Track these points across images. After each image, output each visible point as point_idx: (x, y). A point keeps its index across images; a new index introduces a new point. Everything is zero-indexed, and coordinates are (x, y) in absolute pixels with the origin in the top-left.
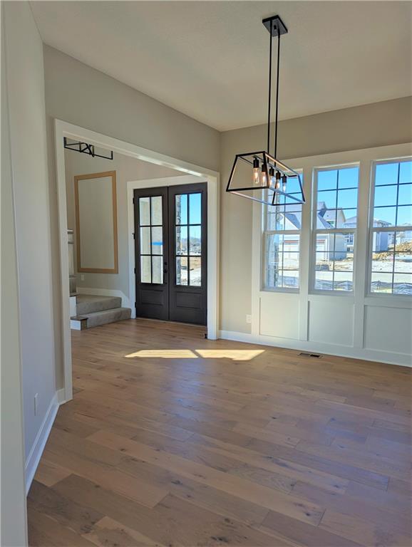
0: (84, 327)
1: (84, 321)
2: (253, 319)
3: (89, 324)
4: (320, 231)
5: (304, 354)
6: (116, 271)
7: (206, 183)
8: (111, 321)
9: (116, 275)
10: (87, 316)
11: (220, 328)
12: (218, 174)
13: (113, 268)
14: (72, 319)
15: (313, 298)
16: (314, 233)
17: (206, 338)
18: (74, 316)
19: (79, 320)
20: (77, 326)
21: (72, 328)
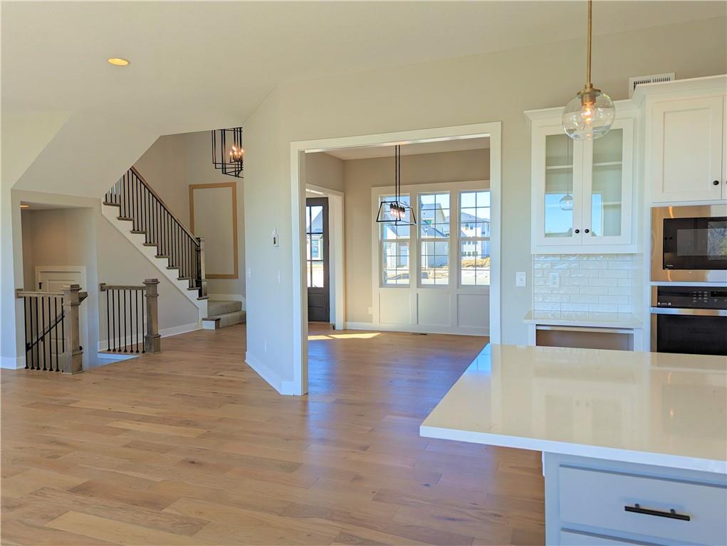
0: (217, 327)
1: (218, 320)
2: (373, 311)
3: (221, 324)
4: (424, 240)
5: (414, 334)
6: (235, 276)
7: (328, 198)
8: (237, 322)
9: (237, 280)
10: (218, 317)
11: (346, 320)
12: (343, 193)
13: (233, 273)
14: (204, 319)
15: (420, 291)
16: (419, 242)
17: (334, 329)
18: (206, 316)
19: (213, 320)
20: (211, 325)
21: (204, 327)
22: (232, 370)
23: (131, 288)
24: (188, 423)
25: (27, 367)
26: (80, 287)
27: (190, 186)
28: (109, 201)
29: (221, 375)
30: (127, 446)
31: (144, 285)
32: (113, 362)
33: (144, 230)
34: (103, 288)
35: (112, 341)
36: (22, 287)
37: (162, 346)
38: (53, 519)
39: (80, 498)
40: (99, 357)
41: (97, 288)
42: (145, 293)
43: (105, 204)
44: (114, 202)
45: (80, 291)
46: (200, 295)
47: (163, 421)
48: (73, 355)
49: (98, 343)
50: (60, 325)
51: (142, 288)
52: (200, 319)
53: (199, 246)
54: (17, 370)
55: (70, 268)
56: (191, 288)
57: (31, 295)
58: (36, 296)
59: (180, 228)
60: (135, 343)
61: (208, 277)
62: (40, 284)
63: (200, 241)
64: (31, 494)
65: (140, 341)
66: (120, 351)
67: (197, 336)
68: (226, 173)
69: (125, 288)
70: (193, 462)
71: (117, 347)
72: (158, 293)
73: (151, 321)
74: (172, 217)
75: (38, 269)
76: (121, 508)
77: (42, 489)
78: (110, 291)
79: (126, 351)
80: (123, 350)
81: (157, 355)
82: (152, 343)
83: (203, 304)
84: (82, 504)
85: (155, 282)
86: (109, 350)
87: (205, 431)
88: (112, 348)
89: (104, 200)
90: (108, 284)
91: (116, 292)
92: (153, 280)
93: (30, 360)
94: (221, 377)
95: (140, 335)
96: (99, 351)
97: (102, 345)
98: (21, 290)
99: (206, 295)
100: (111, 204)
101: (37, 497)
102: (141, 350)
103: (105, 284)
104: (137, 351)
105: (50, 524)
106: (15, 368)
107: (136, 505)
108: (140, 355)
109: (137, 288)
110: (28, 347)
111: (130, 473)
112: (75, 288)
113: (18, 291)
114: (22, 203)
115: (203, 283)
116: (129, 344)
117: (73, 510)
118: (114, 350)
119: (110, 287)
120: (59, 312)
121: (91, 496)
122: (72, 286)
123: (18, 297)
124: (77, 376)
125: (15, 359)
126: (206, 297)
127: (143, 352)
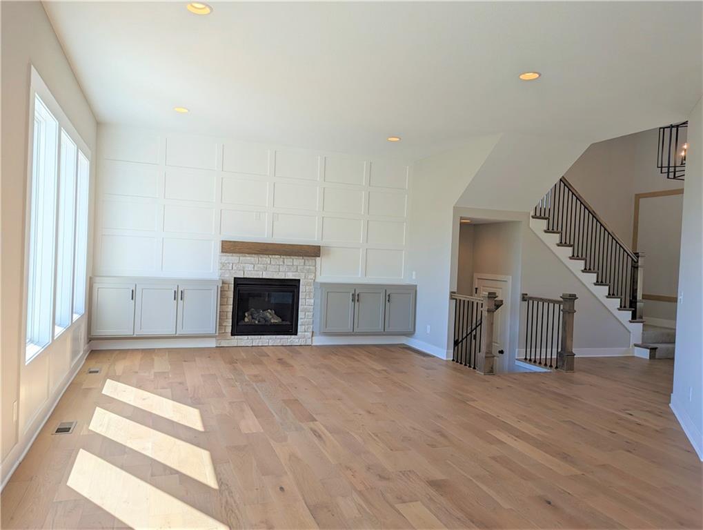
0: (652, 357)
1: (653, 350)
3: (657, 355)
10: (654, 346)
14: (636, 345)
18: (640, 342)
19: (647, 348)
20: (644, 354)
21: (636, 355)
22: (647, 411)
23: (549, 301)
24: (565, 457)
25: (453, 360)
26: (497, 295)
27: (636, 195)
28: (538, 214)
29: (631, 415)
30: (494, 458)
31: (561, 299)
32: (528, 371)
33: (572, 243)
34: (525, 298)
35: (529, 350)
36: (455, 290)
37: (576, 365)
38: (404, 502)
39: (432, 491)
40: (516, 364)
41: (519, 298)
42: (562, 306)
43: (533, 217)
44: (543, 215)
45: (496, 299)
46: (634, 317)
47: (540, 445)
48: (486, 357)
49: (517, 350)
50: (478, 328)
51: (559, 302)
52: (632, 344)
53: (638, 262)
54: (447, 361)
55: (499, 277)
56: (622, 308)
57: (461, 298)
58: (464, 299)
59: (614, 241)
60: (549, 357)
61: (644, 297)
62: (476, 289)
63: (638, 257)
64: (401, 472)
65: (554, 356)
66: (535, 362)
67: (625, 363)
68: (675, 177)
69: (543, 300)
70: (549, 503)
71: (533, 357)
72: (575, 309)
73: (566, 338)
74: (605, 229)
75: (476, 275)
76: (459, 519)
77: (410, 471)
78: (531, 302)
79: (540, 363)
80: (538, 362)
81: (569, 374)
82: (565, 360)
83: (637, 328)
84: (431, 499)
85: (573, 298)
86: (526, 359)
87: (579, 473)
88: (528, 358)
89: (532, 213)
90: (530, 295)
91: (535, 303)
92: (570, 295)
93: (456, 356)
94: (629, 417)
95: (555, 350)
96: (516, 358)
97: (520, 353)
98: (454, 293)
99: (641, 317)
100: (540, 218)
101: (403, 477)
102: (554, 366)
103: (526, 294)
104: (551, 366)
105: (399, 506)
106: (445, 359)
107: (473, 522)
108: (553, 370)
109: (554, 302)
110: (456, 343)
111: (484, 488)
112: (492, 296)
113: (452, 293)
114: (461, 218)
115: (638, 303)
116: (543, 357)
117: (421, 502)
118: (530, 360)
119: (531, 298)
120: (479, 318)
121: (442, 495)
122: (489, 293)
123: (451, 298)
124: (488, 377)
125: (446, 351)
126: (641, 320)
127: (557, 368)
